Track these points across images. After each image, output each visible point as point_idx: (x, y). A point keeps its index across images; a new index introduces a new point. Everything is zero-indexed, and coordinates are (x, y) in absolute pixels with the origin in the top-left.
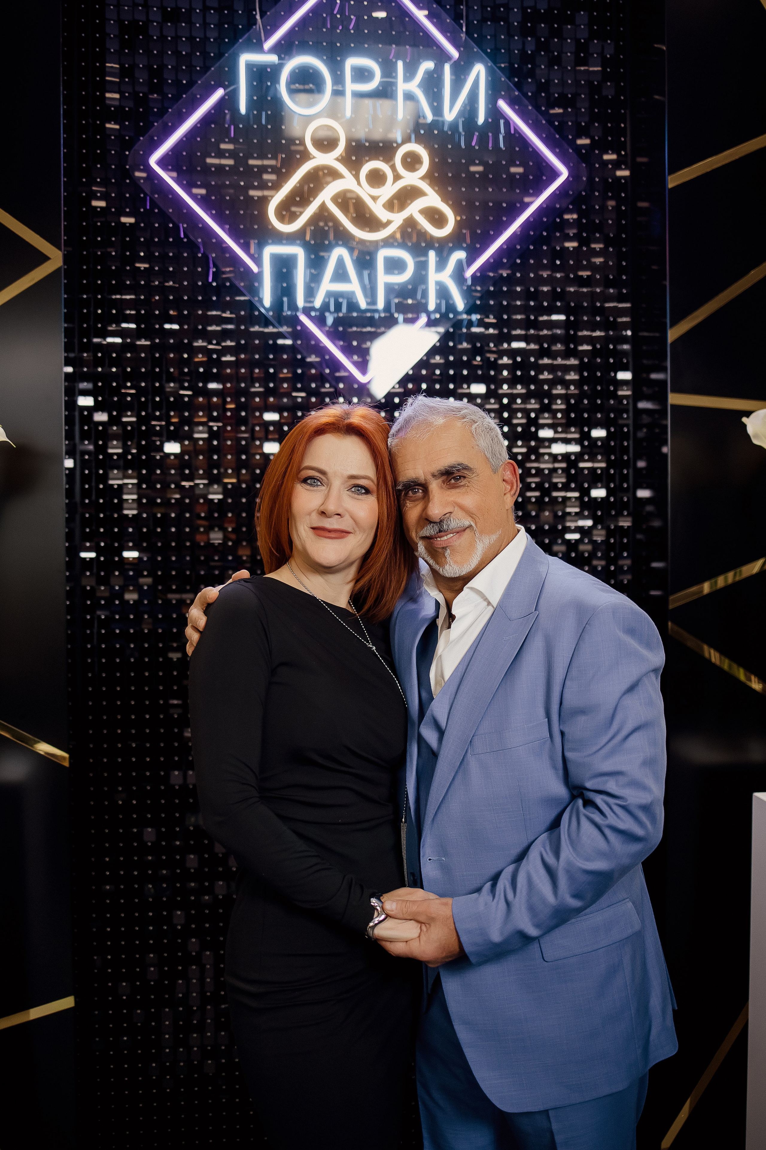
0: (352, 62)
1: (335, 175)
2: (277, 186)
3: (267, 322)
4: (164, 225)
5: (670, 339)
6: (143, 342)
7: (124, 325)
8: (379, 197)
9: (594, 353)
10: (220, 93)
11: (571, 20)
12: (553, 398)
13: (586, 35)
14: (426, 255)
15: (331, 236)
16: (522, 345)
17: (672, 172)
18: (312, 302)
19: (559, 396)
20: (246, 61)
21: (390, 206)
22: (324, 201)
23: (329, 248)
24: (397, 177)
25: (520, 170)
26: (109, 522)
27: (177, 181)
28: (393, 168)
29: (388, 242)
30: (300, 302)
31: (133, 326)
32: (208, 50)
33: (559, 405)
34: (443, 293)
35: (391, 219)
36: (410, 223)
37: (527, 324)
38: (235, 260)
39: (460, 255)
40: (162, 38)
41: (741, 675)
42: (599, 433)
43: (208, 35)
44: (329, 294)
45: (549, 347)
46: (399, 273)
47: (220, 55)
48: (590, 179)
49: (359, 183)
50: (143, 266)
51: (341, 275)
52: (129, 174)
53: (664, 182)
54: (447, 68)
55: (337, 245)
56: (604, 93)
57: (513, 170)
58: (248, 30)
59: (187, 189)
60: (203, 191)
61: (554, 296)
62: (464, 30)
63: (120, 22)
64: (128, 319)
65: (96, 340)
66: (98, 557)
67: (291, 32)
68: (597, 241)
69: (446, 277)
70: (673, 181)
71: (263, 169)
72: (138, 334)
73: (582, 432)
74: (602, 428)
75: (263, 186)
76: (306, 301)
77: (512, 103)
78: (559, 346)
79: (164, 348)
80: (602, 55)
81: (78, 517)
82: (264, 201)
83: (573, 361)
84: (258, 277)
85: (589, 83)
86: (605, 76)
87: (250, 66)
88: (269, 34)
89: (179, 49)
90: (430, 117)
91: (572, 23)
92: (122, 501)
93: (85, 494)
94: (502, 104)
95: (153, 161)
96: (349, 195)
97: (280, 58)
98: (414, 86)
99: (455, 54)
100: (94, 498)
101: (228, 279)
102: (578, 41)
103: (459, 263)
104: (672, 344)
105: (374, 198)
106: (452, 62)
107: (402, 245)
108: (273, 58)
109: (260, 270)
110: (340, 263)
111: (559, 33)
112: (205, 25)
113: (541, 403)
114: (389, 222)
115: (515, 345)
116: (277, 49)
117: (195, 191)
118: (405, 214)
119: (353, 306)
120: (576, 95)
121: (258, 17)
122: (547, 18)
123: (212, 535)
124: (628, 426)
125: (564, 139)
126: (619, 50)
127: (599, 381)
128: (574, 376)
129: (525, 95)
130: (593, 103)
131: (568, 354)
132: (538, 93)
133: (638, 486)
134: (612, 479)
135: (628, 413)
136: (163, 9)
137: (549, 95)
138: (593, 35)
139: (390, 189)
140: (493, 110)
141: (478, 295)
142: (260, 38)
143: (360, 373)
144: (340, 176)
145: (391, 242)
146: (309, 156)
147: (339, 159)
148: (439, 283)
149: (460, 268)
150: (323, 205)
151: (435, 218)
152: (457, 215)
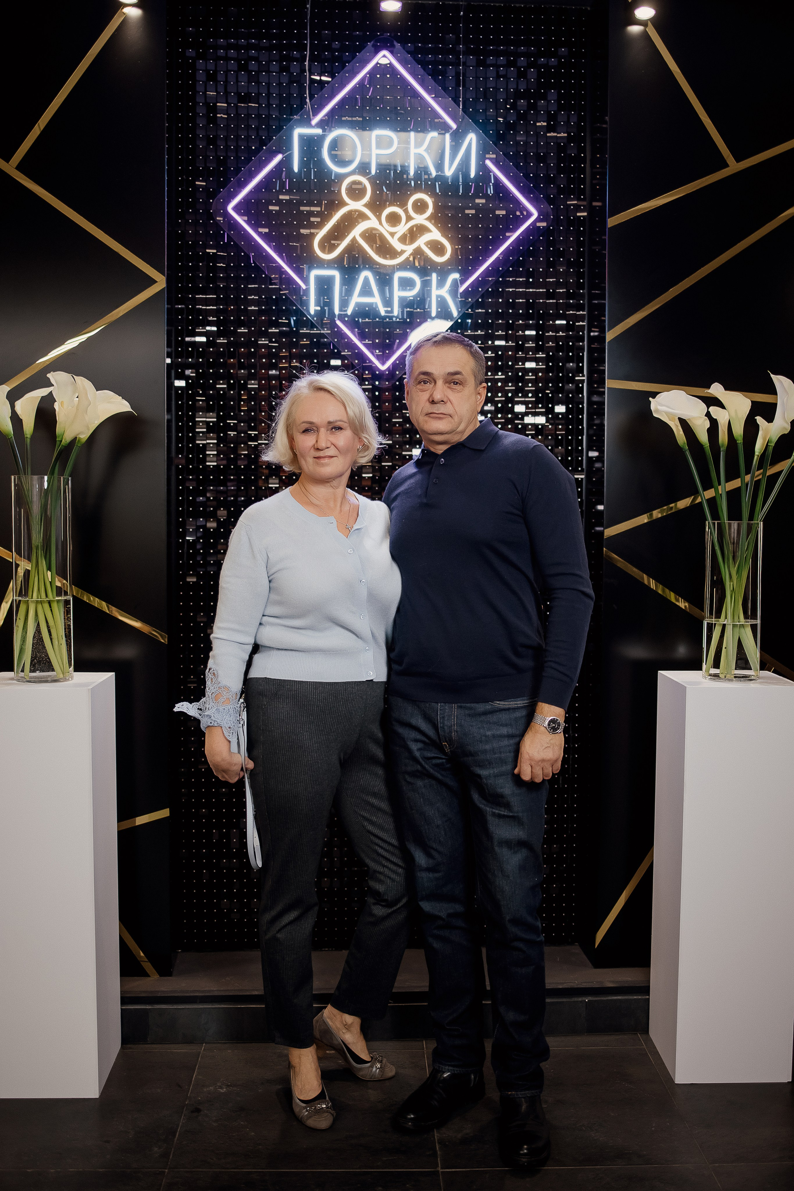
0: (376, 134)
1: (362, 217)
2: (320, 226)
3: (312, 326)
4: (237, 254)
5: (608, 339)
6: (221, 340)
7: (208, 328)
8: (396, 233)
9: (558, 348)
10: (279, 157)
11: (544, 97)
12: (526, 382)
13: (556, 108)
14: (431, 276)
15: (360, 261)
16: (502, 343)
17: (612, 215)
18: (346, 311)
19: (530, 381)
20: (299, 133)
21: (403, 239)
22: (355, 236)
23: (357, 271)
24: (409, 218)
25: (503, 212)
26: (195, 472)
27: (248, 222)
28: (406, 211)
29: (403, 267)
30: (337, 311)
31: (215, 329)
32: (271, 124)
33: (530, 387)
34: (442, 303)
35: (404, 249)
36: (418, 252)
37: (508, 327)
38: (290, 280)
39: (456, 276)
40: (238, 115)
41: (672, 597)
42: (560, 409)
43: (271, 113)
44: (358, 304)
45: (523, 344)
46: (410, 290)
47: (280, 128)
48: (557, 217)
49: (381, 223)
50: (222, 284)
51: (366, 291)
52: (211, 217)
53: (605, 222)
54: (448, 136)
55: (365, 268)
56: (569, 151)
57: (498, 212)
58: (302, 109)
59: (255, 227)
60: (267, 230)
61: (528, 306)
62: (461, 107)
63: (206, 104)
64: (211, 324)
65: (187, 339)
67: (333, 110)
69: (445, 292)
70: (612, 222)
71: (311, 214)
72: (219, 334)
73: (547, 407)
74: (562, 404)
75: (311, 225)
76: (340, 310)
77: (496, 163)
78: (531, 344)
79: (237, 345)
80: (567, 124)
81: (173, 468)
82: (312, 236)
83: (541, 355)
84: (307, 292)
85: (557, 145)
86: (569, 139)
87: (301, 137)
88: (316, 112)
89: (250, 123)
90: (434, 173)
91: (545, 99)
92: (205, 455)
93: (179, 451)
94: (488, 163)
95: (230, 208)
96: (374, 232)
97: (324, 130)
98: (423, 150)
99: (454, 126)
100: (185, 454)
101: (284, 294)
102: (549, 113)
103: (455, 281)
104: (608, 342)
105: (392, 234)
106: (452, 131)
107: (413, 268)
108: (319, 131)
109: (307, 287)
110: (366, 281)
111: (534, 107)
112: (269, 105)
113: (516, 385)
114: (403, 252)
115: (497, 343)
116: (322, 124)
117: (260, 230)
118: (415, 246)
119: (377, 314)
120: (546, 154)
121: (308, 100)
122: (526, 95)
123: (270, 481)
124: (582, 404)
125: (536, 187)
126: (580, 119)
127: (561, 369)
128: (542, 366)
129: (506, 155)
130: (560, 160)
131: (537, 349)
132: (516, 154)
133: (589, 448)
134: (569, 443)
135: (582, 394)
136: (238, 94)
137: (526, 154)
138: (560, 108)
139: (402, 228)
140: (482, 167)
141: (469, 305)
142: (309, 116)
143: (381, 363)
144: (367, 218)
145: (405, 266)
146: (344, 204)
147: (365, 205)
148: (438, 296)
149: (455, 285)
150: (354, 240)
151: (438, 248)
152: (453, 246)
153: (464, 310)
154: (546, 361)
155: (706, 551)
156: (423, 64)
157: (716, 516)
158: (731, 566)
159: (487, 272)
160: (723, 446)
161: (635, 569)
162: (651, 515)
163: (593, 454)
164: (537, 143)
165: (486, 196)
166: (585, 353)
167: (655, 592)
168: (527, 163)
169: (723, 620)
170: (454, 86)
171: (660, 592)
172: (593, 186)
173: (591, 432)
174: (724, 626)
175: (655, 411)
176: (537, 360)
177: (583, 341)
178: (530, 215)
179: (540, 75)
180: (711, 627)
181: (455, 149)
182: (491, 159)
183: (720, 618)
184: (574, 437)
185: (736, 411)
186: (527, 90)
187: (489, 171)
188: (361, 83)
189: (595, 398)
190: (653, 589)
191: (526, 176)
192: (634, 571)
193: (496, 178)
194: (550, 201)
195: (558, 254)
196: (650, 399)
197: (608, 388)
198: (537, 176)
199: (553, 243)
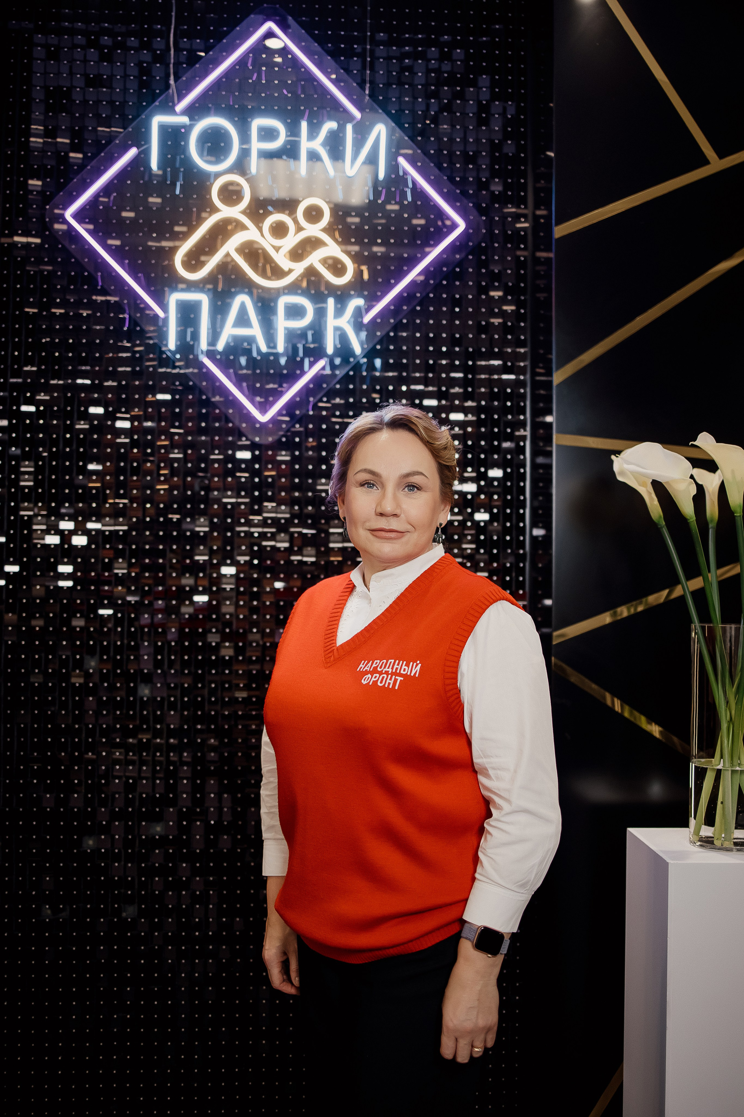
0: (257, 123)
1: (240, 226)
3: (172, 364)
4: (79, 274)
5: (555, 383)
8: (280, 248)
9: (491, 396)
10: (133, 152)
11: (474, 83)
13: (488, 97)
14: (325, 301)
16: (420, 388)
17: (558, 224)
18: (215, 346)
20: (159, 122)
21: (292, 255)
22: (229, 250)
23: (232, 295)
24: (299, 229)
25: (422, 222)
26: (18, 552)
27: (91, 233)
28: (295, 220)
29: (289, 290)
30: (203, 346)
32: (126, 112)
34: (340, 336)
35: (292, 268)
36: (311, 272)
37: (426, 368)
38: (146, 307)
39: (360, 302)
40: (85, 102)
41: (642, 722)
42: (496, 473)
43: (127, 99)
44: (231, 338)
45: (447, 390)
46: (298, 319)
47: (137, 117)
48: (490, 232)
49: (262, 235)
50: (58, 311)
51: (242, 320)
52: (49, 226)
53: (550, 232)
54: (349, 127)
55: (241, 292)
56: (505, 150)
57: (415, 222)
58: (164, 92)
59: (100, 240)
60: (115, 243)
61: (452, 341)
62: (367, 92)
63: (46, 88)
66: (7, 584)
68: (496, 289)
69: (345, 322)
70: (560, 231)
73: (477, 472)
74: (499, 468)
75: (173, 237)
76: (208, 344)
77: (412, 160)
78: (457, 390)
80: (504, 114)
83: (469, 404)
84: (165, 322)
85: (491, 141)
86: (505, 135)
87: (161, 126)
88: (181, 97)
89: (100, 112)
90: (332, 173)
91: (474, 86)
92: (31, 531)
94: (402, 161)
95: (68, 214)
96: (256, 246)
97: (191, 119)
98: (317, 144)
99: (357, 114)
101: (138, 325)
102: (479, 102)
103: (357, 309)
104: (556, 387)
106: (355, 122)
108: (185, 120)
109: (166, 316)
110: (243, 309)
111: (461, 95)
112: (125, 90)
114: (290, 271)
115: (413, 388)
116: (189, 111)
117: (107, 242)
118: (305, 263)
120: (478, 153)
121: (172, 82)
122: (451, 81)
123: (116, 565)
124: (524, 467)
125: (464, 193)
126: (519, 110)
127: (496, 423)
128: (470, 417)
129: (426, 153)
130: (493, 160)
131: (466, 396)
132: (439, 151)
133: (534, 524)
134: (508, 518)
135: (524, 454)
136: (86, 75)
137: (451, 154)
138: (494, 97)
139: (291, 240)
140: (393, 167)
141: (377, 340)
142: (173, 102)
143: (261, 413)
144: (244, 228)
145: (293, 289)
146: (215, 210)
147: (244, 212)
148: (336, 329)
149: (358, 313)
150: (228, 255)
151: (337, 268)
152: (356, 265)
153: (371, 346)
154: (477, 411)
155: (693, 665)
156: (321, 41)
157: (705, 616)
158: (727, 688)
159: (399, 300)
160: (712, 521)
161: (594, 686)
162: (615, 614)
163: (538, 532)
164: (465, 140)
165: (400, 203)
166: (528, 403)
167: (621, 716)
168: (452, 164)
169: (717, 763)
170: (359, 68)
171: (626, 714)
172: (537, 191)
173: (536, 504)
174: (719, 772)
175: (620, 473)
176: (465, 411)
177: (525, 387)
178: (454, 226)
179: (468, 57)
180: (701, 773)
181: (358, 144)
182: (406, 157)
183: (713, 758)
184: (514, 511)
185: (733, 472)
186: (452, 74)
187: (405, 173)
188: (242, 62)
189: (540, 460)
190: (617, 712)
191: (451, 179)
192: (593, 688)
193: (414, 182)
194: (481, 211)
195: (493, 277)
196: (613, 457)
197: (558, 446)
198: (464, 179)
199: (485, 264)
